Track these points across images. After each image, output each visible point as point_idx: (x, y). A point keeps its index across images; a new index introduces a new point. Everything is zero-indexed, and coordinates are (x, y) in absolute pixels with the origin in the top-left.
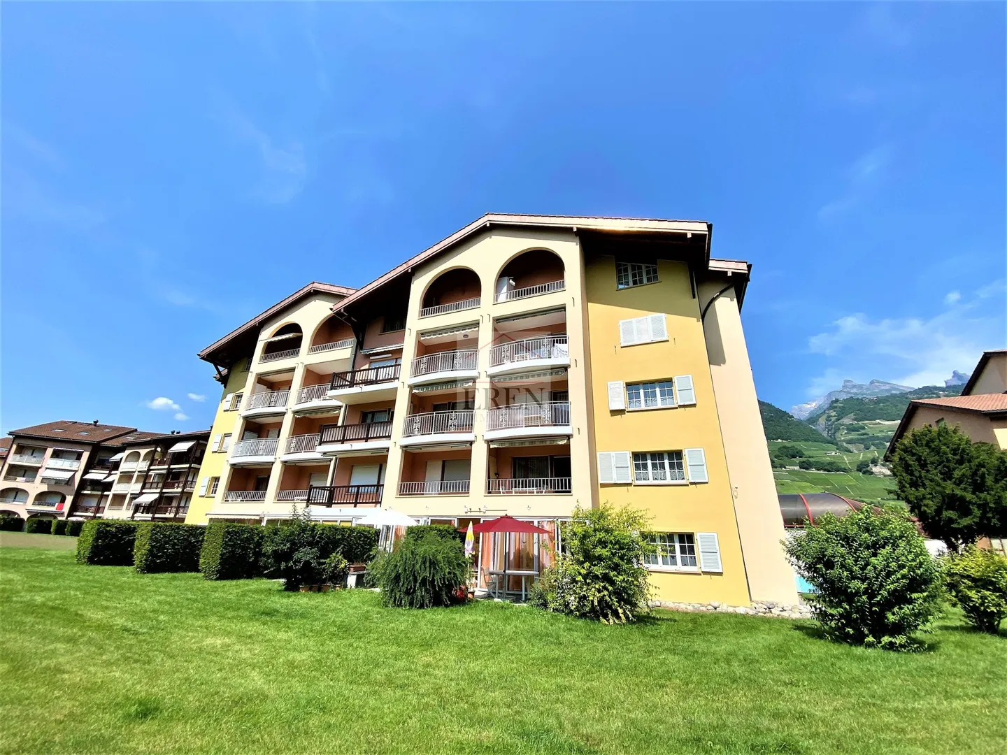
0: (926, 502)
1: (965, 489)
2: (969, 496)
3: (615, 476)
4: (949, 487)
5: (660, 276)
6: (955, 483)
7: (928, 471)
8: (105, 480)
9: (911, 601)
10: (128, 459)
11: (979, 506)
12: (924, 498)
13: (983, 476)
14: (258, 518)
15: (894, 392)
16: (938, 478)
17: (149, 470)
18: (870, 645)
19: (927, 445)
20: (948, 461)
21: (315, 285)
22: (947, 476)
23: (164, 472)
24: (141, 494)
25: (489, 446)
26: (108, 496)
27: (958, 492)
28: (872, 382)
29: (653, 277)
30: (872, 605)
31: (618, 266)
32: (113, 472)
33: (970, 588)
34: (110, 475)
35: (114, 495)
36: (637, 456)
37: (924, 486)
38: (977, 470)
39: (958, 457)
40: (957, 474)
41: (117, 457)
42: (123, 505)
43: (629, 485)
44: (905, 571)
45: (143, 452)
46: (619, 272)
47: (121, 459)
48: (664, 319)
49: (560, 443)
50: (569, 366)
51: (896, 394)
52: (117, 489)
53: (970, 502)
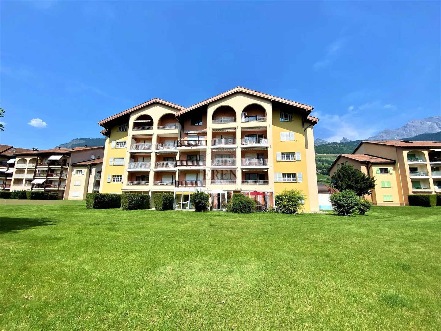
0: (343, 186)
1: (353, 183)
2: (354, 185)
3: (278, 180)
4: (350, 182)
5: (294, 119)
6: (351, 181)
7: (345, 178)
8: (7, 172)
9: (355, 208)
10: (19, 162)
11: (356, 188)
12: (343, 185)
13: (358, 180)
14: (148, 191)
15: (323, 143)
16: (347, 180)
17: (36, 168)
18: (346, 216)
19: (345, 171)
20: (350, 175)
21: (157, 100)
22: (349, 180)
23: (47, 169)
24: (34, 179)
25: (242, 171)
26: (11, 180)
27: (352, 184)
28: (317, 139)
29: (291, 119)
30: (347, 208)
31: (280, 113)
32: (10, 168)
33: (361, 206)
34: (8, 169)
35: (15, 179)
36: (284, 174)
37: (343, 182)
38: (357, 178)
39: (353, 175)
40: (352, 179)
41: (12, 161)
42: (22, 184)
43: (282, 182)
44: (354, 202)
45: (28, 159)
46: (280, 115)
47: (15, 162)
48: (294, 134)
49: (265, 170)
50: (268, 147)
51: (324, 144)
52: (15, 176)
53: (354, 187)
